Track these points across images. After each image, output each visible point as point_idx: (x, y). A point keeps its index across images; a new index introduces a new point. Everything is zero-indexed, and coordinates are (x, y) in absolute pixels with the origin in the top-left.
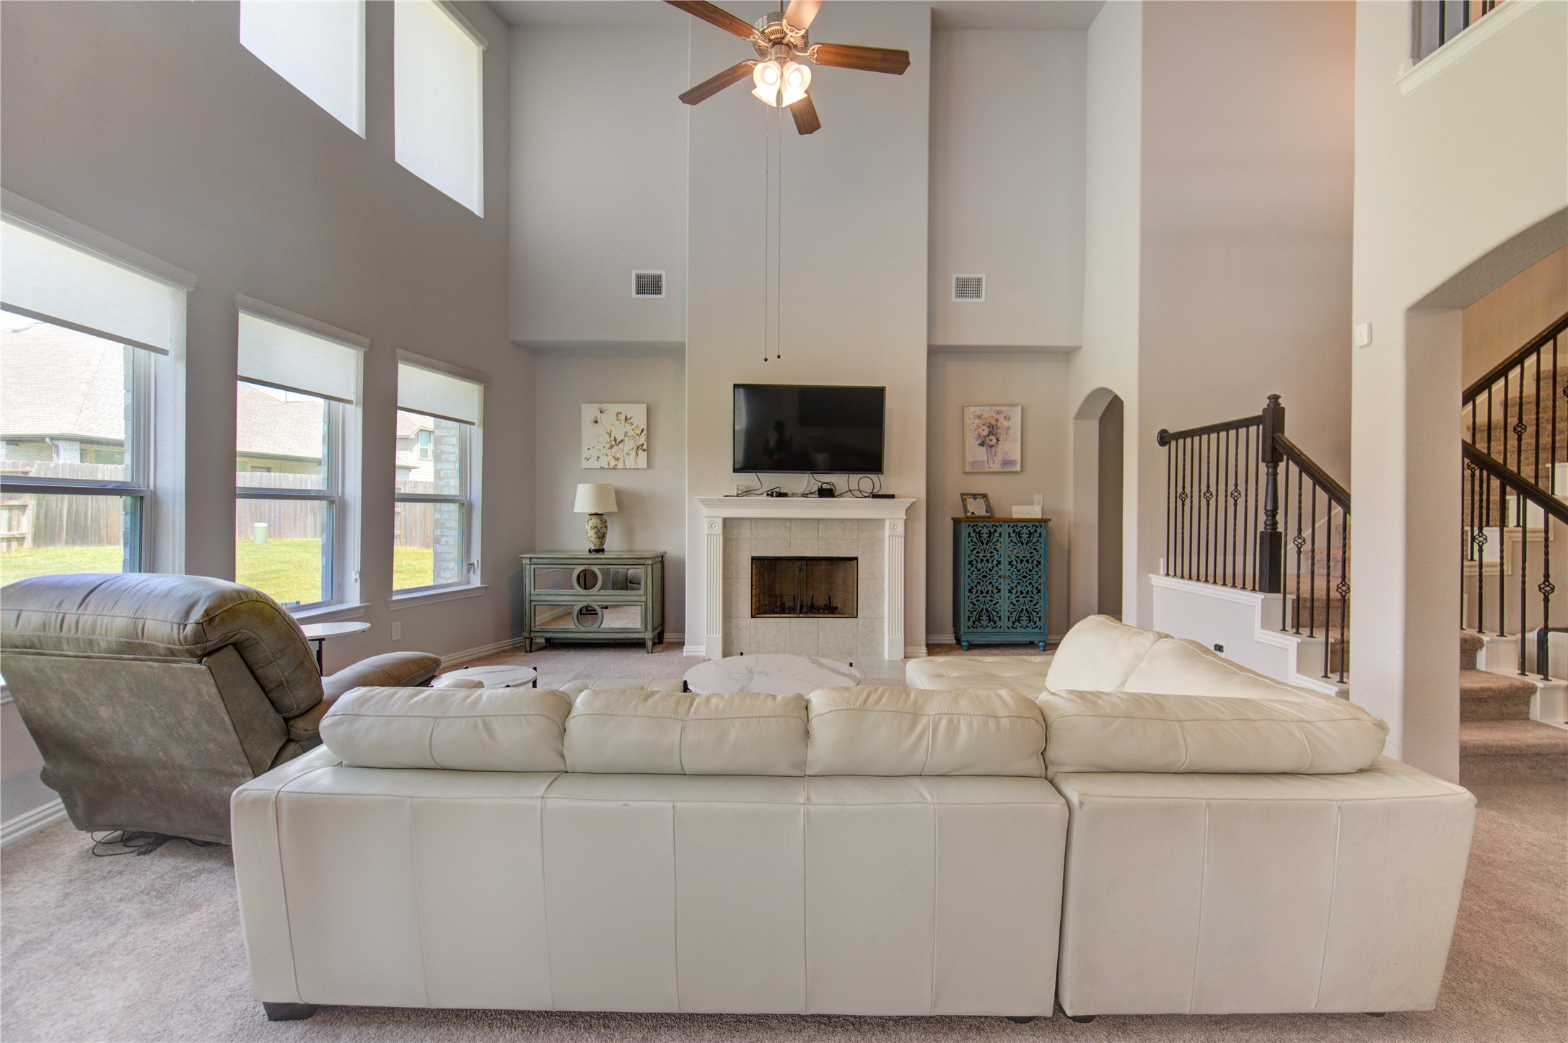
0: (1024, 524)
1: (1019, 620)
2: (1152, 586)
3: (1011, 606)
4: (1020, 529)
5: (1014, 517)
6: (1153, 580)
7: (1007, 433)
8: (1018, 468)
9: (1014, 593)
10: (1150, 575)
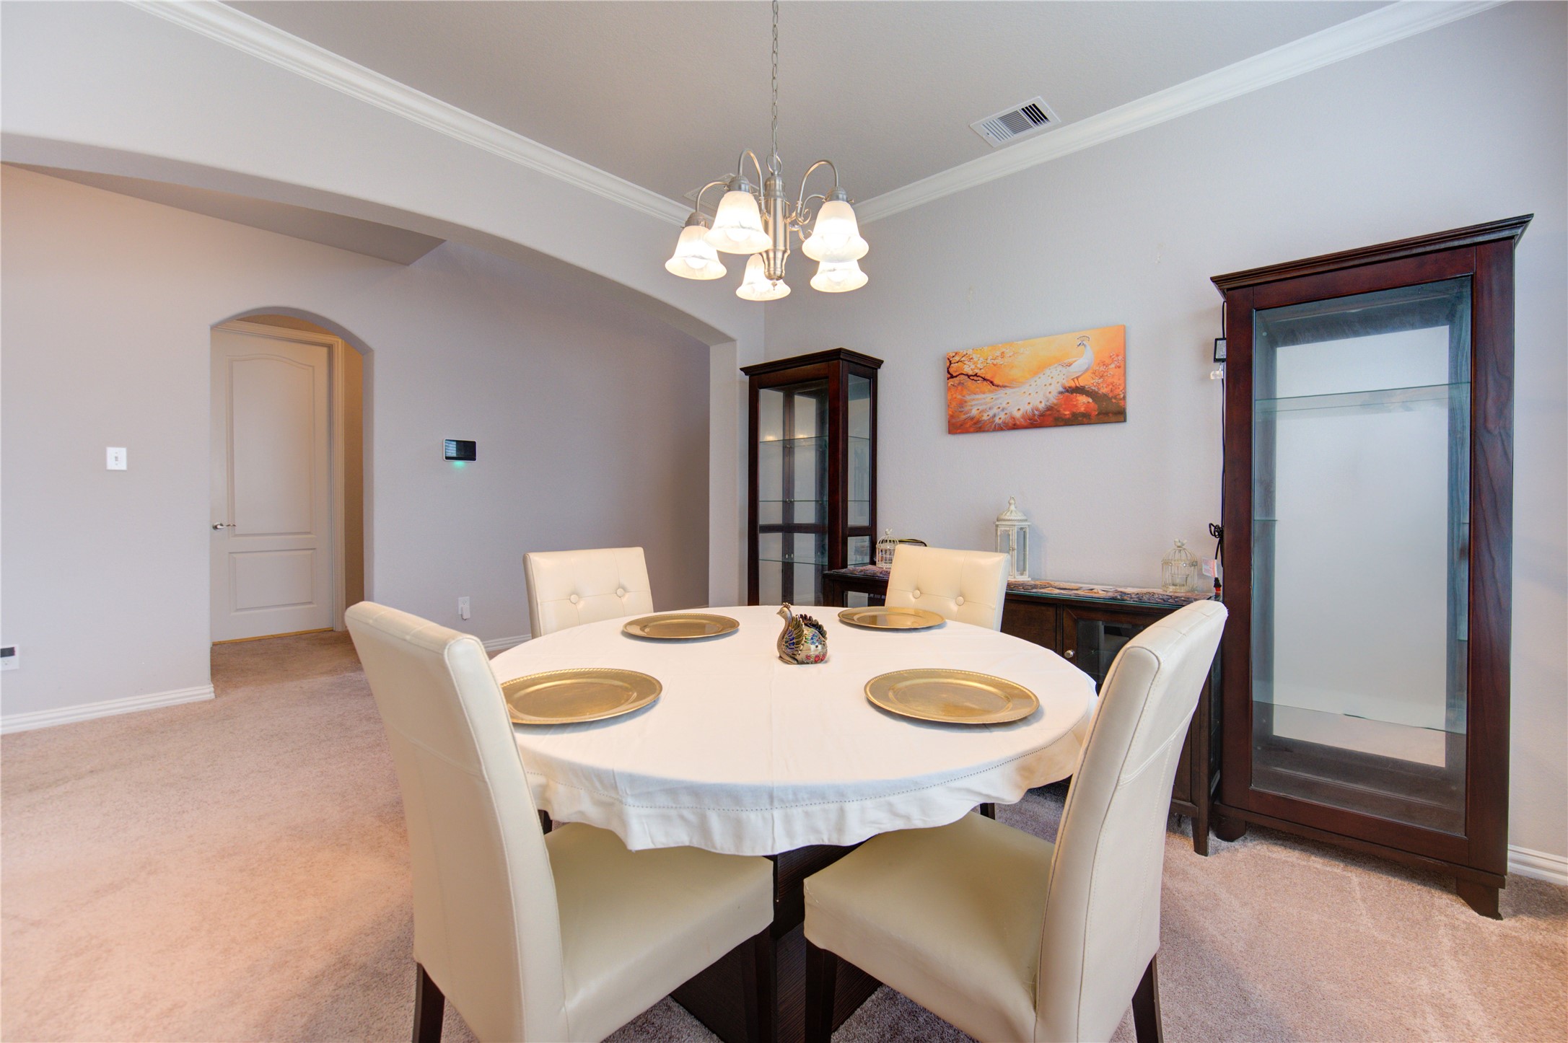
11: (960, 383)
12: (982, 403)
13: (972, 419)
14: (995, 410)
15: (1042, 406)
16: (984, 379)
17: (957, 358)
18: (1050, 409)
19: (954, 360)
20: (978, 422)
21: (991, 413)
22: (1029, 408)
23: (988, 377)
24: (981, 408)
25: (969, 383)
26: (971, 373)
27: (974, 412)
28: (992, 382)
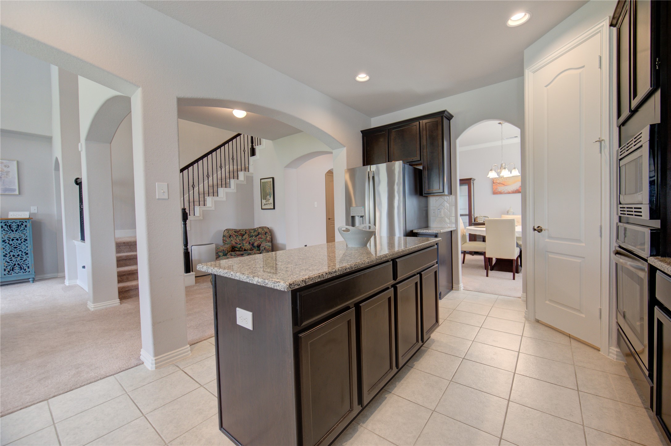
0: (13, 221)
1: (13, 270)
2: (75, 245)
3: (6, 263)
4: (10, 224)
5: (9, 217)
6: (75, 243)
7: (7, 174)
8: (17, 193)
9: (8, 257)
10: (74, 241)
11: (496, 185)
12: (501, 188)
13: (499, 192)
14: (505, 190)
15: (515, 189)
16: (502, 184)
17: (495, 180)
18: (517, 190)
19: (494, 180)
20: (500, 192)
21: (504, 191)
22: (512, 190)
23: (503, 183)
24: (501, 189)
25: (498, 184)
26: (499, 182)
27: (500, 190)
28: (504, 185)
